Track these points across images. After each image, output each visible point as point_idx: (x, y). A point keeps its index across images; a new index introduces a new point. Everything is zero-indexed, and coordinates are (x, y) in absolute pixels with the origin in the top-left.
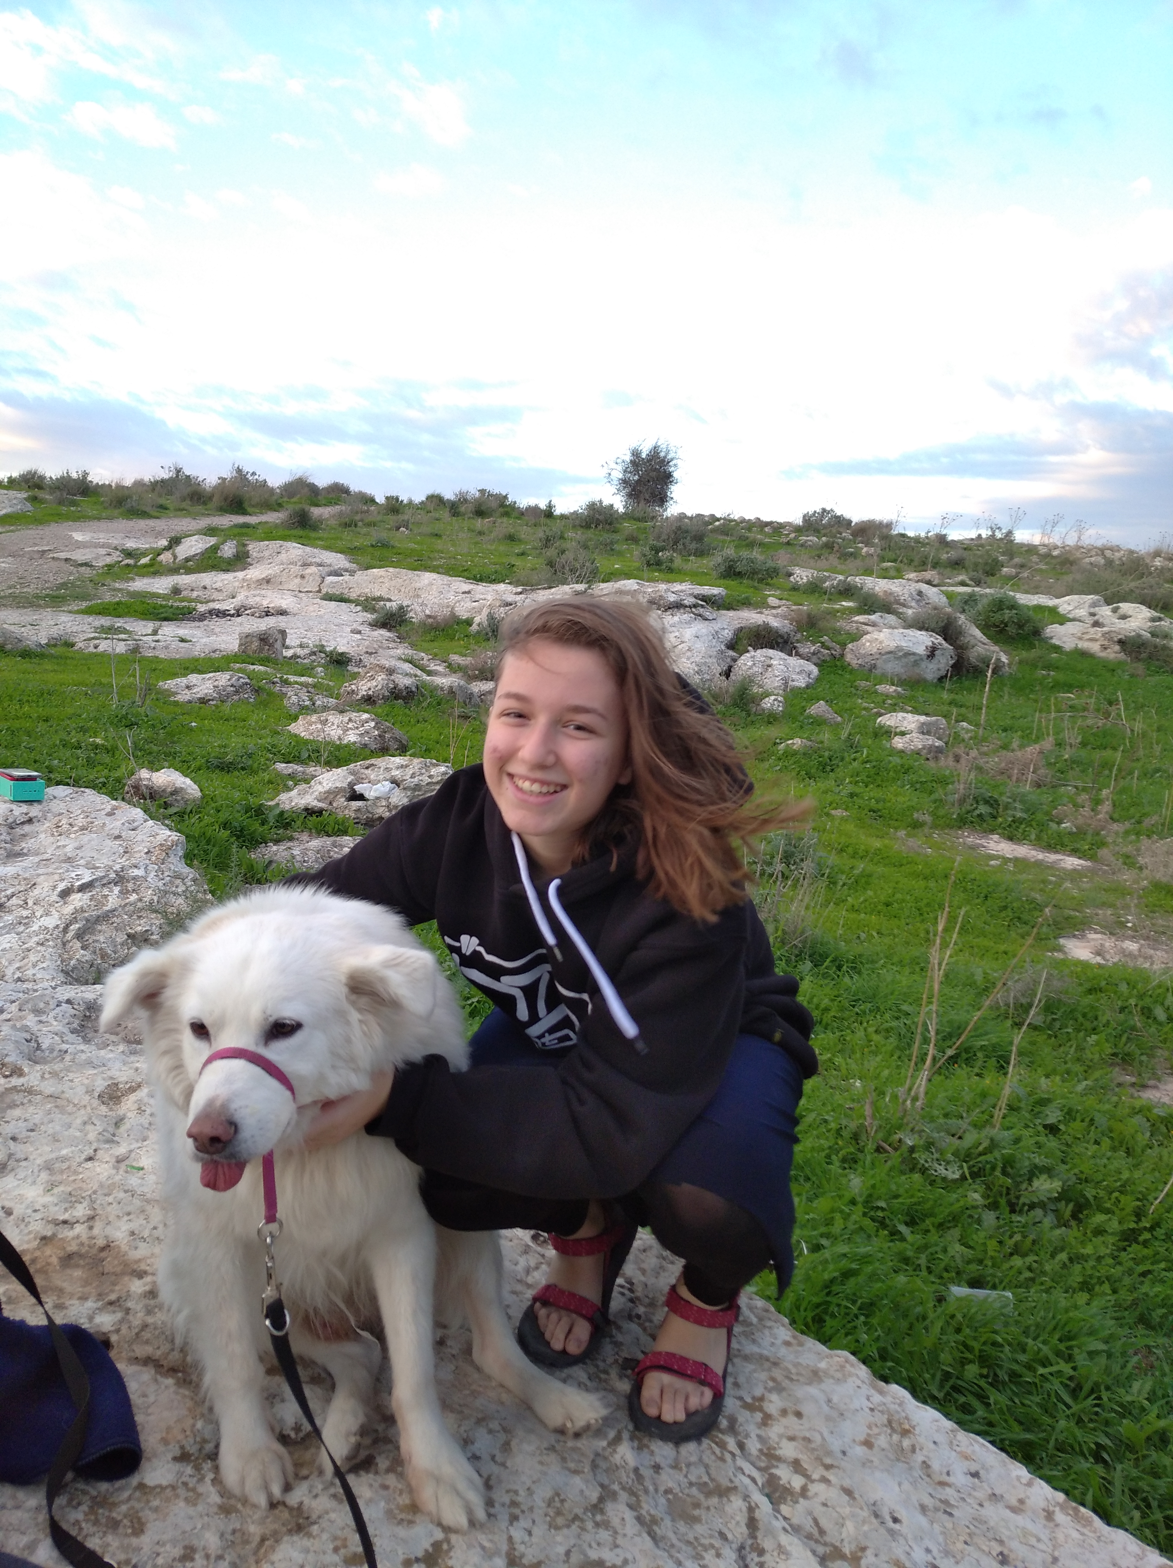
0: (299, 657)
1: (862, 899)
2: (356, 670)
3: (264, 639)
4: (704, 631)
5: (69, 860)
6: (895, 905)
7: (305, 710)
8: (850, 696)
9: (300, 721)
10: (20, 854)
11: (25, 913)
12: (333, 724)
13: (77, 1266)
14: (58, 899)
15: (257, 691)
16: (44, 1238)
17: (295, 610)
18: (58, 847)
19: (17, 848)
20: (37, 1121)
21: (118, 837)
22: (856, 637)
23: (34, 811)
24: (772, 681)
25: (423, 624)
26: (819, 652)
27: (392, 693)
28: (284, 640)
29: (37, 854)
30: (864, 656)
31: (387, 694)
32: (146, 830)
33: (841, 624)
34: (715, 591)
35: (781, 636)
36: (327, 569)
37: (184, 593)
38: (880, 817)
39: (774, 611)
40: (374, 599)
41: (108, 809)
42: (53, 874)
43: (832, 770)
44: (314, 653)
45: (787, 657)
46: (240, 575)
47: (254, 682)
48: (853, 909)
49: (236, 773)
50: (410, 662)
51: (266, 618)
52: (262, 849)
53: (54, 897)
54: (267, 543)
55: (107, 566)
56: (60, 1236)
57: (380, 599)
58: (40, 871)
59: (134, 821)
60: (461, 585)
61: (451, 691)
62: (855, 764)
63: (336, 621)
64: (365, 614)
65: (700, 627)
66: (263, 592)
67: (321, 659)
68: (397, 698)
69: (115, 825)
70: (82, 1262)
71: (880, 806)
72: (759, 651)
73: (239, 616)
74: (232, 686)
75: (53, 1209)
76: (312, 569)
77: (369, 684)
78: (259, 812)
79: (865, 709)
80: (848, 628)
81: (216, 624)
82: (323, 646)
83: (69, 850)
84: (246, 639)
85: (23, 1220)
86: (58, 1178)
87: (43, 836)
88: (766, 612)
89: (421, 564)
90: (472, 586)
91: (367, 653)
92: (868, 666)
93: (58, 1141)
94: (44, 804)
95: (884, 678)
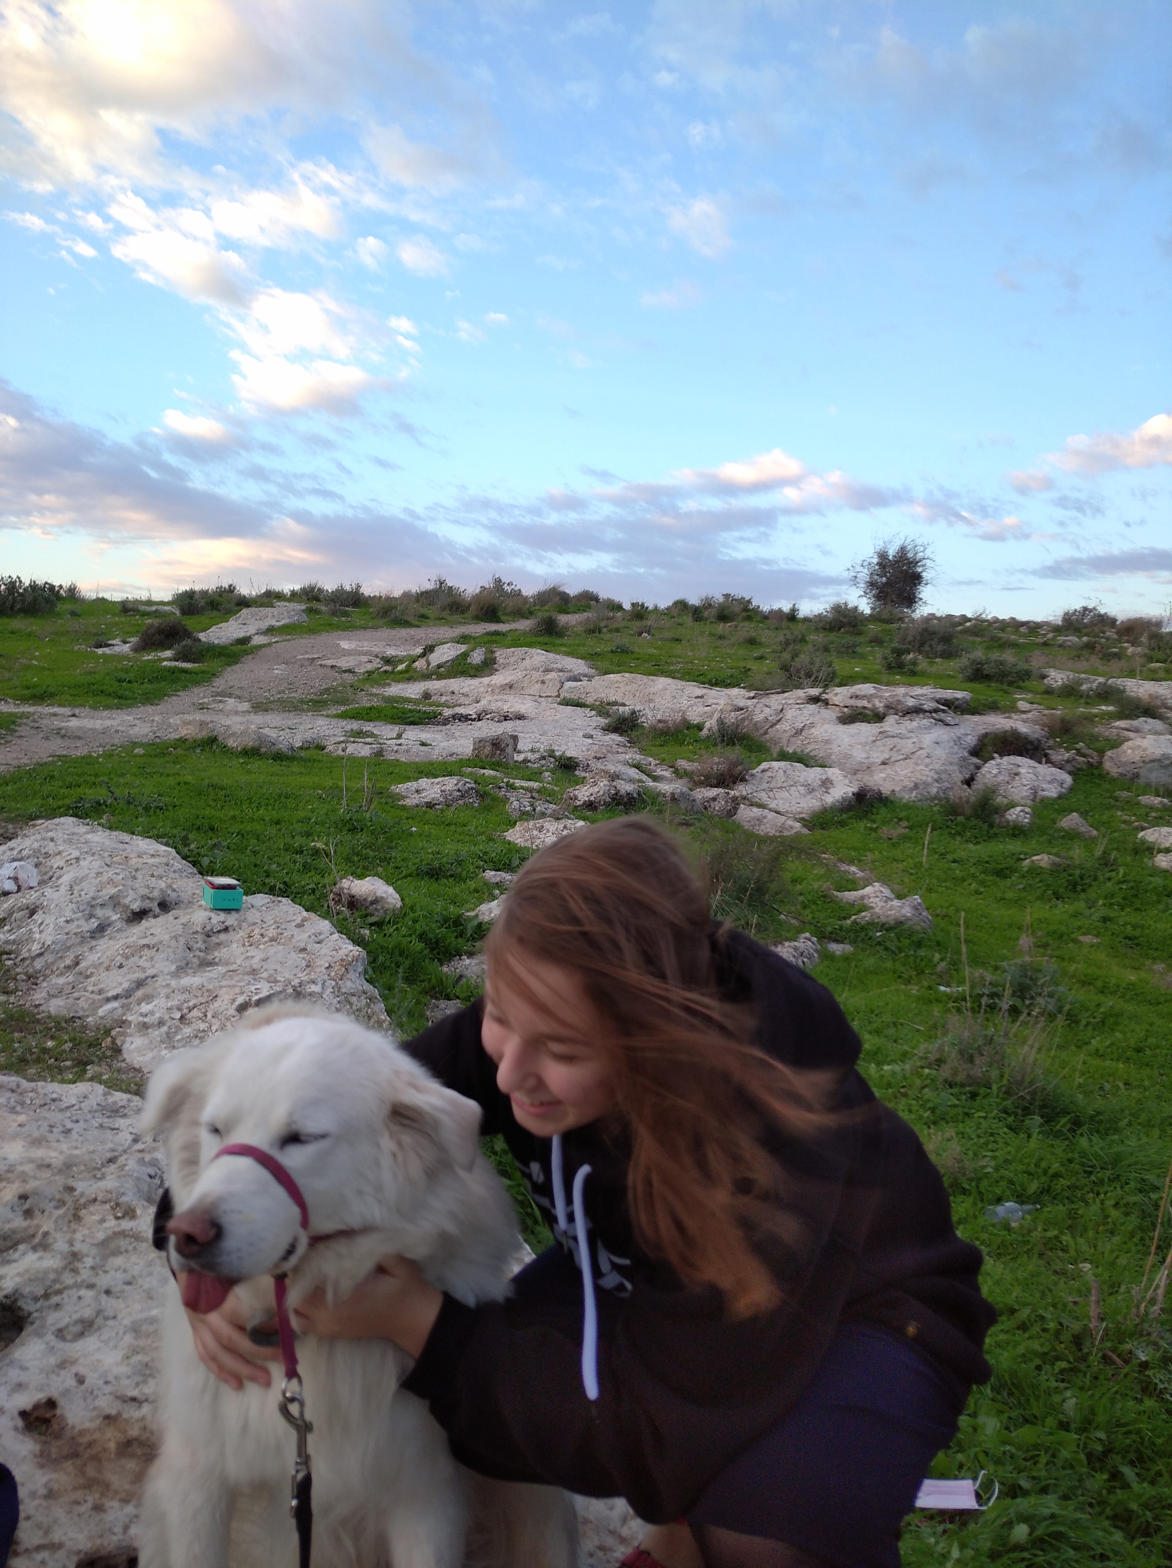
0: (529, 761)
1: (1108, 1043)
2: (583, 774)
3: (496, 744)
4: (945, 737)
5: (254, 972)
6: (1148, 1052)
7: (525, 816)
8: (1109, 807)
9: (518, 828)
10: (211, 964)
11: (203, 1026)
12: (548, 831)
13: (133, 1456)
14: (235, 1013)
15: (482, 796)
16: (108, 1417)
17: (532, 715)
18: (247, 958)
19: (210, 957)
20: (136, 1273)
21: (304, 950)
22: (1116, 743)
23: (231, 920)
24: (1020, 791)
25: (653, 728)
26: (1074, 759)
27: (613, 799)
28: (516, 745)
29: (227, 964)
30: (1125, 764)
31: (608, 800)
32: (330, 944)
33: (1099, 729)
34: (959, 695)
35: (1031, 743)
36: (566, 675)
37: (434, 698)
38: (1137, 945)
39: (1024, 716)
40: (609, 704)
41: (299, 921)
42: (234, 986)
43: (1083, 890)
44: (544, 758)
45: (1036, 765)
46: (486, 680)
47: (480, 787)
48: (1097, 1054)
49: (445, 881)
50: (638, 768)
51: (505, 723)
52: (455, 963)
53: (232, 1011)
54: (513, 649)
55: (367, 672)
56: (125, 1416)
57: (615, 703)
58: (224, 983)
59: (320, 934)
60: (696, 690)
61: (674, 798)
62: (1109, 884)
63: (571, 726)
64: (599, 718)
65: (941, 733)
66: (505, 697)
67: (551, 763)
68: (618, 804)
69: (302, 937)
70: (139, 1451)
71: (1137, 933)
72: (1006, 758)
73: (479, 720)
74: (459, 790)
75: (125, 1382)
76: (552, 675)
77: (591, 790)
78: (458, 922)
79: (1125, 822)
80: (1107, 734)
81: (457, 728)
82: (553, 751)
83: (255, 963)
84: (479, 744)
85: (92, 1393)
86: (142, 1343)
87: (234, 945)
88: (1015, 717)
89: (658, 668)
90: (704, 691)
91: (595, 757)
92: (1129, 775)
93: (151, 1298)
94: (242, 913)
95: (1147, 789)
